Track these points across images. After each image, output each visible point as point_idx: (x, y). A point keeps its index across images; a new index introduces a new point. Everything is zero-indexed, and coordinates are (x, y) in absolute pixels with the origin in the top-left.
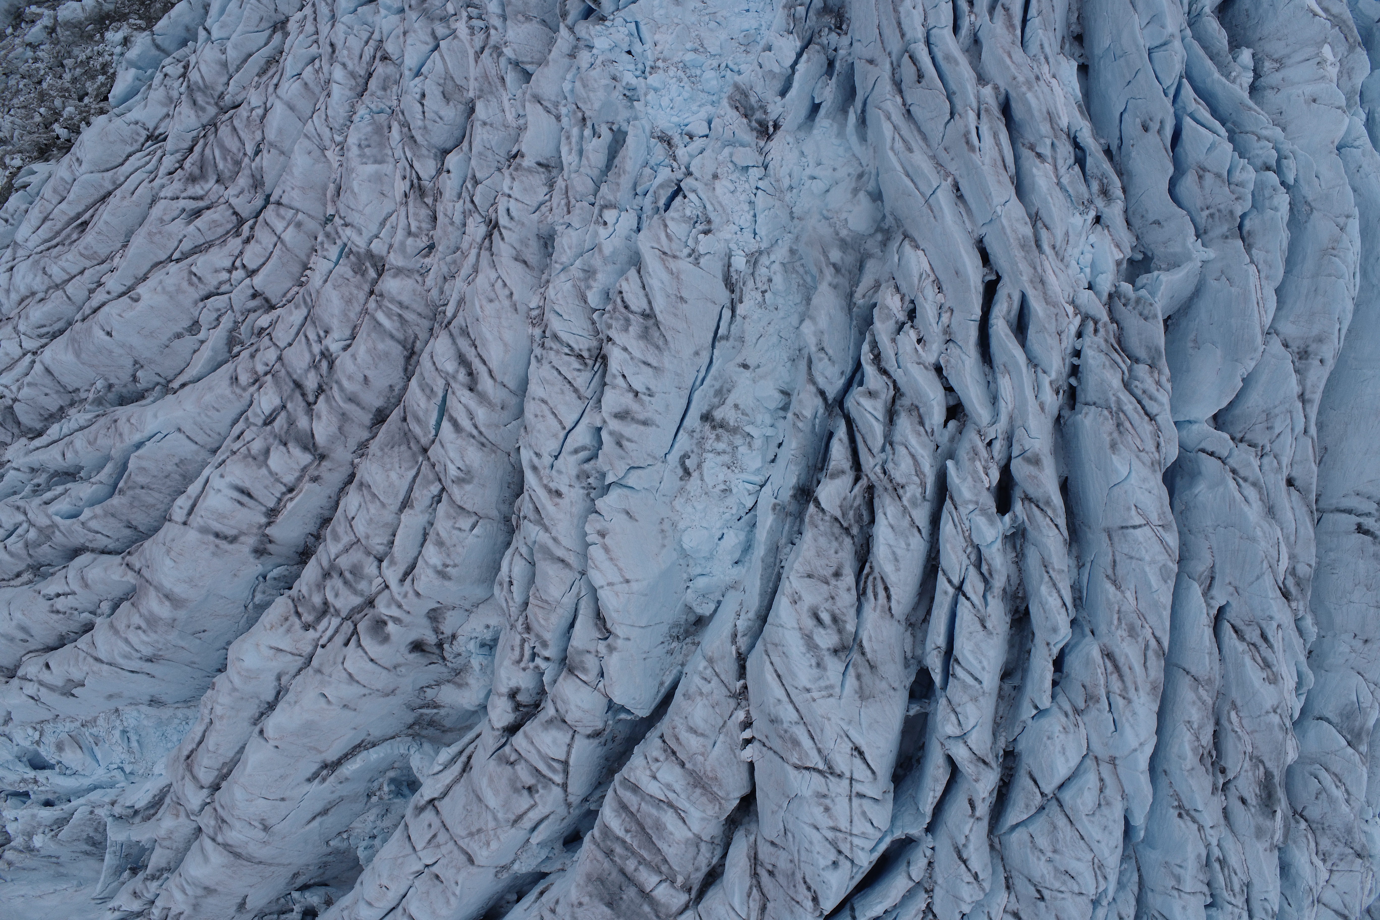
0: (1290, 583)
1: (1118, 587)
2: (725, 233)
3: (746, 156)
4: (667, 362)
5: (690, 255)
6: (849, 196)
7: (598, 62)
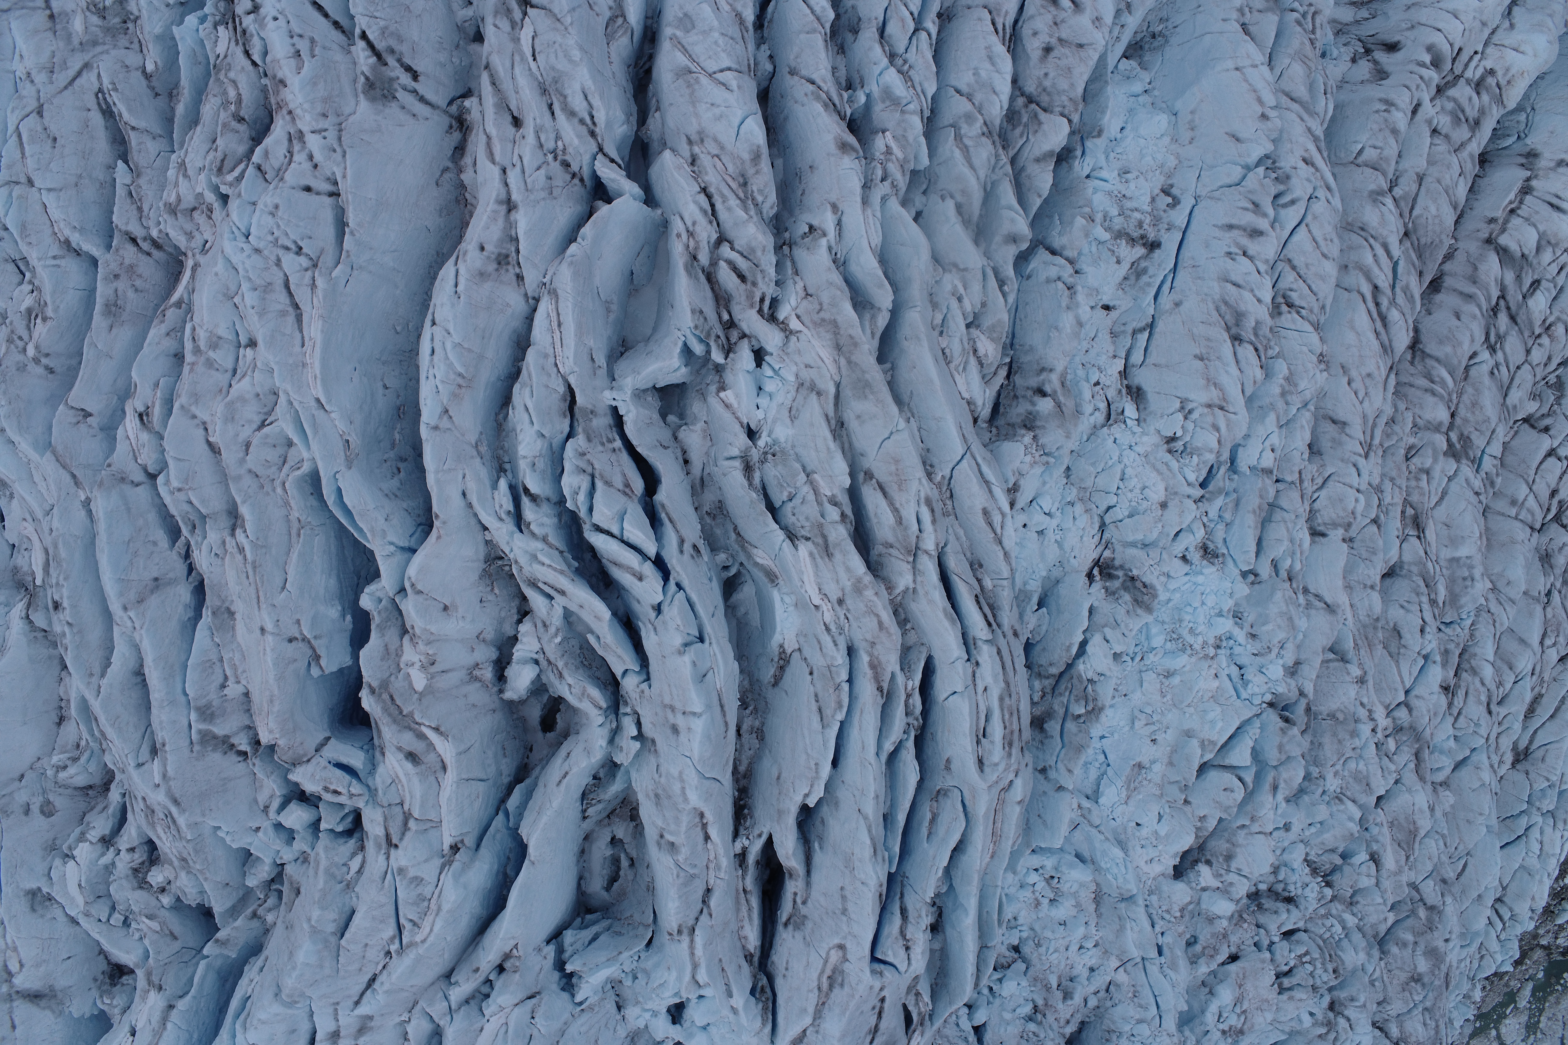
0: (517, 14)
1: (739, 15)
2: (1149, 441)
3: (1132, 531)
4: (1215, 289)
5: (1190, 412)
6: (1022, 482)
7: (1275, 651)
